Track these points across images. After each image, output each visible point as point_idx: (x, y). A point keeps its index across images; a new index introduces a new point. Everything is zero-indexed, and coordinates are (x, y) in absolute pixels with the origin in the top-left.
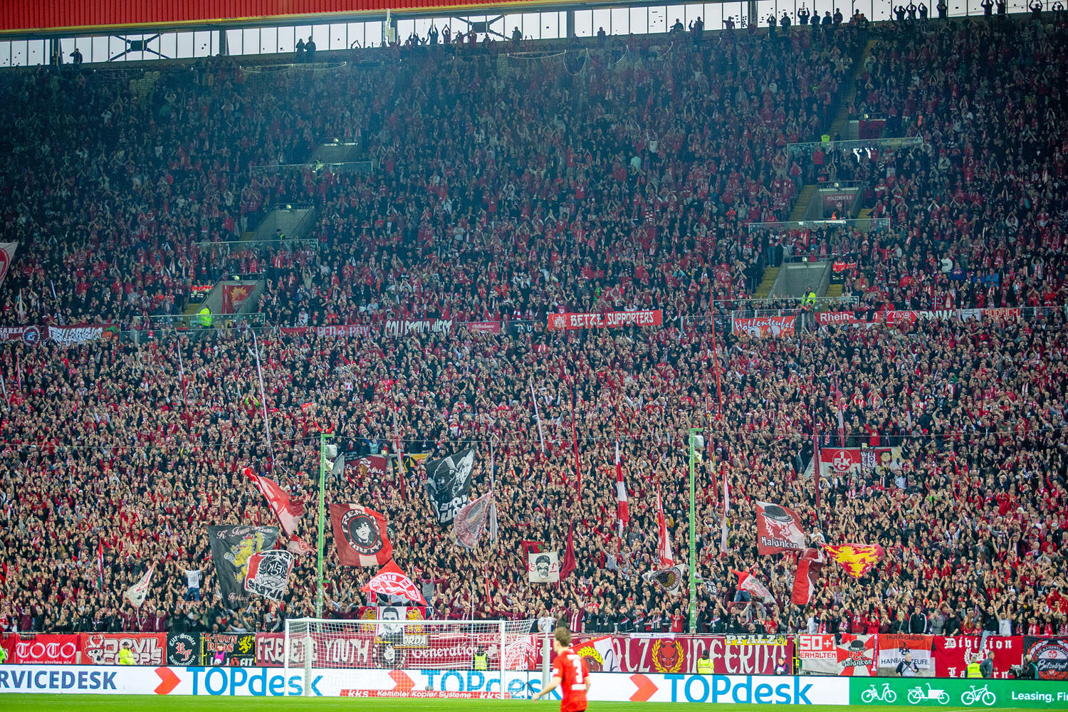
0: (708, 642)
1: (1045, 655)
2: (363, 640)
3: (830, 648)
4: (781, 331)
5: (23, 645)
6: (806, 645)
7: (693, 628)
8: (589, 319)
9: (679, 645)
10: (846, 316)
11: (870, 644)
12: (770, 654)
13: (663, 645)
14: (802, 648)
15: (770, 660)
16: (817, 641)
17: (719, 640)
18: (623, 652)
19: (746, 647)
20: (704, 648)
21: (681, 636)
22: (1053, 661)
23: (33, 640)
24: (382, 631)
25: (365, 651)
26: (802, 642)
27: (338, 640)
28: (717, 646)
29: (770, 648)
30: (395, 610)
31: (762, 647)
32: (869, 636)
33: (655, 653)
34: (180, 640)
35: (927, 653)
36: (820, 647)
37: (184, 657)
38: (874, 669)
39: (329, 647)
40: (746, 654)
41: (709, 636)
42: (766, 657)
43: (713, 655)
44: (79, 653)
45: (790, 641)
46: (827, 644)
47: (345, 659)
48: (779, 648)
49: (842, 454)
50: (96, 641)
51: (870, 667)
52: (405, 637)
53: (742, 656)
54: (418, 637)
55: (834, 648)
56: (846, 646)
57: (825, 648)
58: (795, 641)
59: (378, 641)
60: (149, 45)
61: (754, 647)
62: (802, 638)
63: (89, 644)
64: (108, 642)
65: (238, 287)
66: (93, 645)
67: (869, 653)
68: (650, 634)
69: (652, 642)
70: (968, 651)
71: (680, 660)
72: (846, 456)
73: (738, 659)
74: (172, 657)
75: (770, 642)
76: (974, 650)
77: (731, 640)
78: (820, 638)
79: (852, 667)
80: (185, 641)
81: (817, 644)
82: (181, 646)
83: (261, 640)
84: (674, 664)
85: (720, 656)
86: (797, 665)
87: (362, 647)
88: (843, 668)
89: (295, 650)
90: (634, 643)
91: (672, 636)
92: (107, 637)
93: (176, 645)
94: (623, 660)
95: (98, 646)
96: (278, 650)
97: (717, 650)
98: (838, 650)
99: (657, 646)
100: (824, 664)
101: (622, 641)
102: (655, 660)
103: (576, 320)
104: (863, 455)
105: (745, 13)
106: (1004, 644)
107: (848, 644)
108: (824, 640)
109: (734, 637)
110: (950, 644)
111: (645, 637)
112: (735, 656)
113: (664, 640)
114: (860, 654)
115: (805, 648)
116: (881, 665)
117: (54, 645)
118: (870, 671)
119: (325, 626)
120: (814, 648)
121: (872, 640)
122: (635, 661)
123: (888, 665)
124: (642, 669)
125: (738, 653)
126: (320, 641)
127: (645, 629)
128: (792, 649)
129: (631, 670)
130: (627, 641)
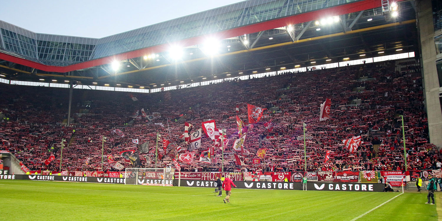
1: (296, 176)
3: (250, 175)
7: (223, 171)
10: (279, 114)
12: (238, 176)
15: (238, 178)
18: (210, 176)
19: (233, 175)
21: (221, 172)
22: (298, 177)
23: (112, 173)
25: (164, 175)
27: (159, 173)
29: (238, 175)
30: (169, 167)
35: (270, 176)
36: (248, 175)
39: (157, 174)
41: (226, 172)
42: (237, 177)
45: (242, 173)
46: (250, 174)
48: (240, 175)
51: (258, 179)
52: (171, 173)
54: (173, 173)
56: (253, 175)
58: (243, 173)
60: (190, 85)
61: (235, 175)
62: (245, 173)
64: (123, 173)
67: (258, 176)
69: (215, 173)
70: (279, 175)
72: (271, 138)
75: (238, 174)
76: (280, 175)
78: (248, 173)
79: (255, 179)
83: (147, 173)
86: (244, 179)
88: (253, 179)
91: (219, 172)
92: (123, 172)
94: (210, 177)
96: (149, 175)
99: (216, 175)
100: (249, 178)
101: (209, 174)
102: (216, 178)
105: (276, 73)
106: (287, 174)
108: (249, 173)
110: (275, 174)
111: (214, 173)
113: (217, 173)
114: (256, 176)
115: (245, 175)
116: (260, 179)
117: (115, 174)
119: (158, 170)
121: (259, 173)
122: (212, 178)
123: (262, 179)
124: (213, 180)
125: (232, 176)
126: (156, 174)
127: (214, 171)
128: (243, 175)
129: (211, 180)
130: (211, 174)
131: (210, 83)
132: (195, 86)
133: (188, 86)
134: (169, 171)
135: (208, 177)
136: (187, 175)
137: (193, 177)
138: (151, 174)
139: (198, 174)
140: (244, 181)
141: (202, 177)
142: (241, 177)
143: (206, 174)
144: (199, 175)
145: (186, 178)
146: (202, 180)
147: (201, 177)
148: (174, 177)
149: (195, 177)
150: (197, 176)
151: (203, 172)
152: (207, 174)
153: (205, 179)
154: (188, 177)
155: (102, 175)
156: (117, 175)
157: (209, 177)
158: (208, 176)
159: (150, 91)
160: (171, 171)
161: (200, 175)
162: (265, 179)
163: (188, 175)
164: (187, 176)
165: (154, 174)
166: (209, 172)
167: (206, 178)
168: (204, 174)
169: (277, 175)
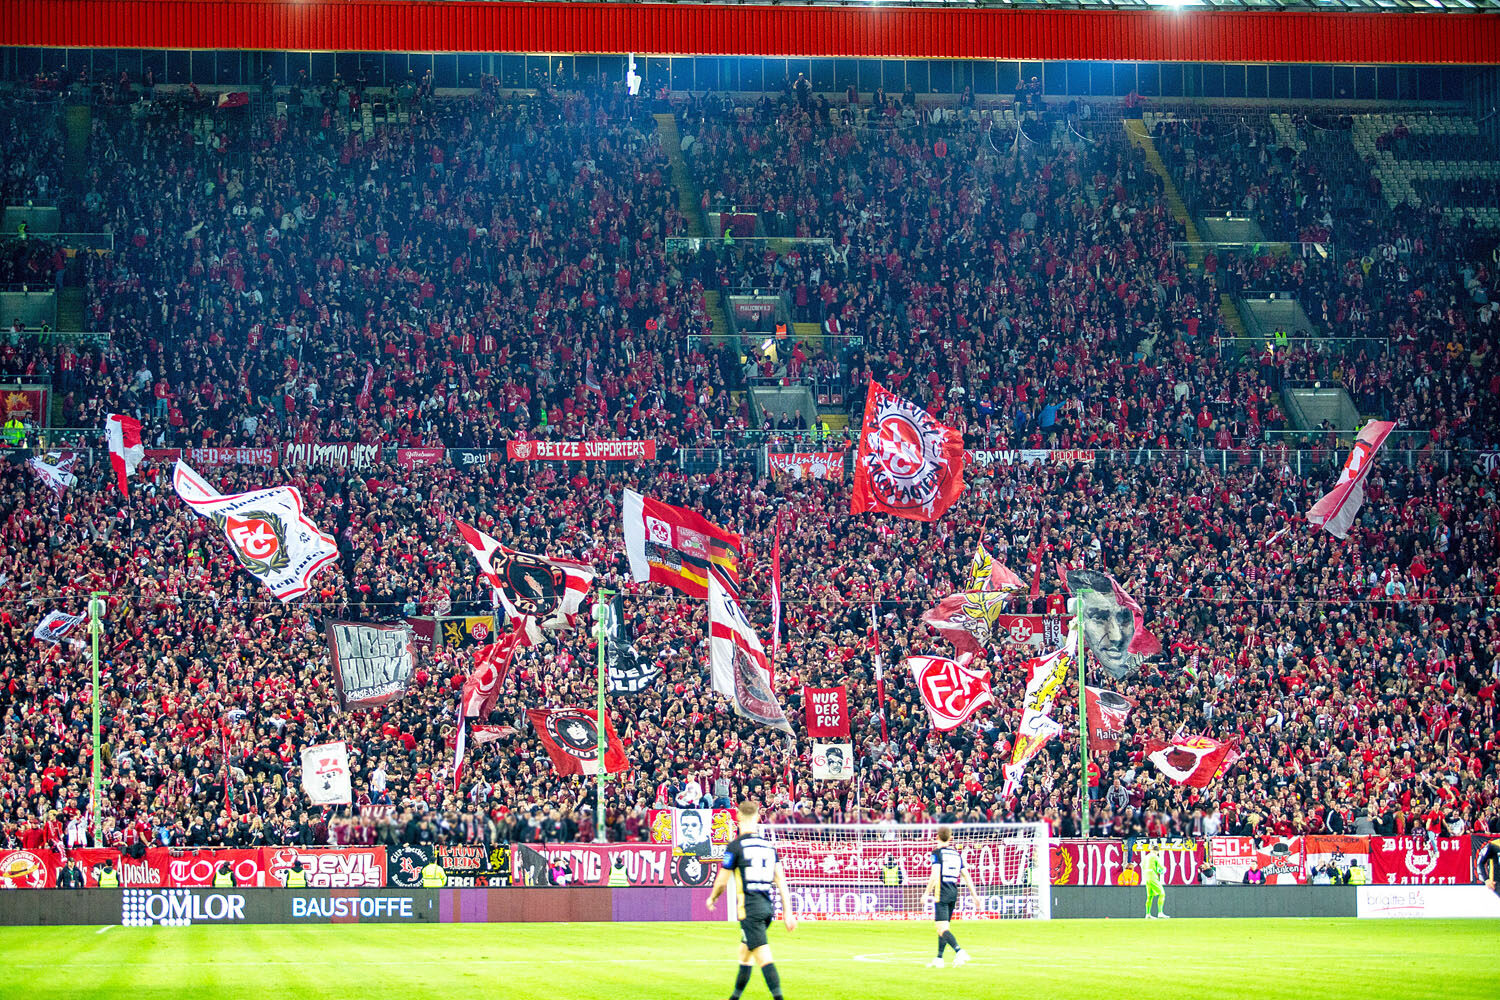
0: (1103, 848)
2: (658, 851)
3: (1249, 853)
5: (180, 864)
6: (1220, 850)
8: (562, 448)
9: (1065, 851)
11: (1296, 848)
12: (1178, 860)
14: (1216, 853)
15: (1178, 869)
16: (1233, 845)
17: (1114, 845)
18: (996, 863)
20: (1099, 855)
21: (1068, 840)
23: (194, 857)
24: (681, 839)
25: (661, 866)
26: (1215, 846)
28: (1113, 852)
29: (1177, 854)
32: (1295, 838)
34: (405, 855)
36: (1237, 852)
37: (411, 876)
41: (1104, 841)
42: (1173, 864)
43: (1108, 863)
44: (261, 875)
45: (1200, 844)
46: (1245, 848)
48: (1187, 854)
49: (1021, 622)
50: (287, 858)
51: (1296, 875)
52: (714, 847)
55: (1254, 852)
56: (1266, 851)
57: (1242, 853)
58: (1206, 845)
59: (677, 853)
62: (1214, 841)
63: (275, 861)
64: (303, 859)
65: (15, 393)
66: (282, 863)
67: (1295, 859)
70: (1409, 854)
71: (1068, 870)
72: (1026, 625)
74: (395, 878)
75: (1175, 847)
76: (1416, 852)
78: (1237, 842)
79: (1275, 875)
80: (412, 856)
81: (1233, 849)
82: (407, 863)
87: (657, 860)
90: (1010, 850)
92: (301, 852)
93: (399, 861)
94: (996, 871)
95: (290, 864)
97: (1113, 857)
101: (995, 849)
104: (1046, 623)
106: (1450, 845)
107: (1270, 848)
108: (1241, 844)
109: (1132, 842)
110: (1389, 845)
114: (1284, 859)
115: (1219, 853)
118: (1298, 880)
120: (1230, 853)
121: (1297, 843)
126: (604, 854)
128: (1203, 855)
129: (1006, 883)
130: (1001, 849)
134: (703, 839)
136: (838, 858)
142: (1193, 864)
145: (833, 875)
154: (844, 873)
157: (992, 868)
158: (987, 863)
164: (840, 867)
165: (587, 857)
166: (989, 841)
169: (1400, 855)
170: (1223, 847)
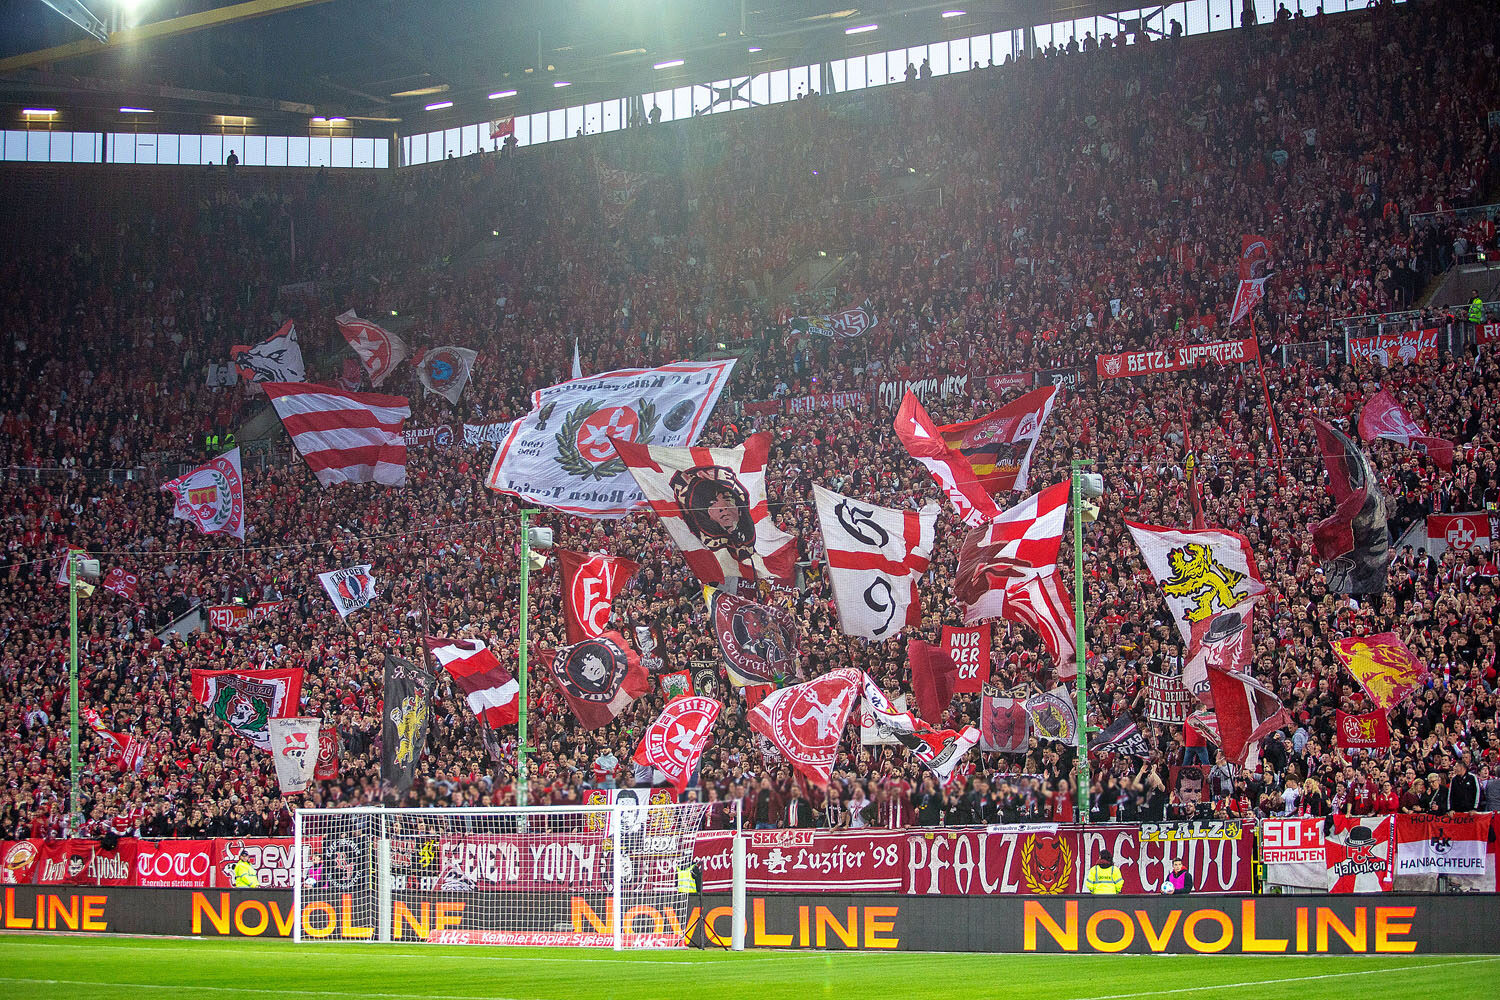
0: (1110, 838)
2: (586, 843)
3: (1314, 843)
4: (1418, 353)
6: (1273, 838)
7: (1083, 813)
8: (1154, 358)
9: (1063, 842)
11: (1383, 833)
12: (1213, 855)
13: (1038, 844)
14: (1267, 844)
15: (1213, 867)
16: (1292, 830)
17: (1129, 833)
18: (976, 860)
19: (1174, 845)
20: (1102, 847)
21: (1070, 828)
23: (159, 849)
25: (589, 863)
26: (1267, 832)
27: (552, 846)
28: (1126, 843)
29: (1214, 844)
30: (633, 795)
31: (1200, 844)
32: (1381, 818)
33: (1026, 859)
35: (1481, 846)
36: (1297, 842)
38: (1388, 879)
39: (537, 856)
40: (1173, 855)
41: (1112, 826)
42: (1207, 861)
43: (1118, 859)
44: (213, 871)
45: (1246, 830)
46: (1310, 834)
47: (561, 877)
48: (1228, 844)
49: (1460, 523)
51: (1382, 874)
52: (646, 839)
53: (1166, 861)
54: (666, 839)
55: (1322, 842)
56: (1340, 839)
57: (1305, 843)
58: (1256, 831)
59: (608, 845)
61: (1186, 844)
62: (1267, 825)
63: (225, 854)
67: (1380, 850)
68: (1017, 826)
69: (1022, 838)
71: (1066, 871)
73: (1160, 866)
75: (1212, 834)
77: (1149, 832)
78: (1297, 825)
79: (1352, 876)
81: (1292, 836)
82: (341, 858)
83: (446, 847)
84: (1057, 876)
85: (1130, 861)
86: (1260, 874)
87: (586, 857)
88: (1336, 878)
89: (491, 863)
90: (993, 840)
91: (1053, 828)
93: (334, 856)
94: (976, 870)
96: (469, 862)
97: (1126, 851)
98: (1328, 844)
99: (1029, 847)
100: (1305, 872)
101: (974, 839)
102: (1027, 871)
103: (1135, 362)
104: (1493, 523)
107: (1345, 834)
108: (1304, 829)
109: (1154, 827)
111: (1010, 832)
112: (1156, 861)
113: (1040, 835)
114: (1365, 851)
115: (1273, 844)
116: (1401, 871)
118: (1382, 883)
119: (537, 822)
120: (1287, 842)
121: (1385, 825)
122: (994, 874)
123: (1412, 871)
124: (1006, 888)
125: (1161, 856)
126: (524, 847)
127: (1013, 816)
128: (1250, 845)
129: (988, 889)
130: (982, 839)
131: (910, 70)
132: (779, 96)
133: (725, 96)
135: (964, 872)
136: (785, 852)
137: (834, 874)
138: (483, 851)
139: (878, 842)
140: (1265, 890)
141: (913, 866)
142: (1235, 859)
143: (940, 840)
144: (889, 856)
145: (780, 876)
146: (912, 891)
147: (901, 870)
148: (697, 876)
149: (850, 873)
150: (868, 860)
151: (918, 829)
152: (953, 843)
153: (934, 889)
154: (791, 874)
155: (76, 868)
156: (200, 864)
157: (969, 866)
158: (963, 860)
159: (394, 152)
160: (650, 827)
161: (892, 851)
162: (1435, 870)
163: (794, 852)
164: (788, 865)
165: (509, 851)
166: (970, 828)
167: (946, 875)
168: (930, 843)
170: (1277, 833)
